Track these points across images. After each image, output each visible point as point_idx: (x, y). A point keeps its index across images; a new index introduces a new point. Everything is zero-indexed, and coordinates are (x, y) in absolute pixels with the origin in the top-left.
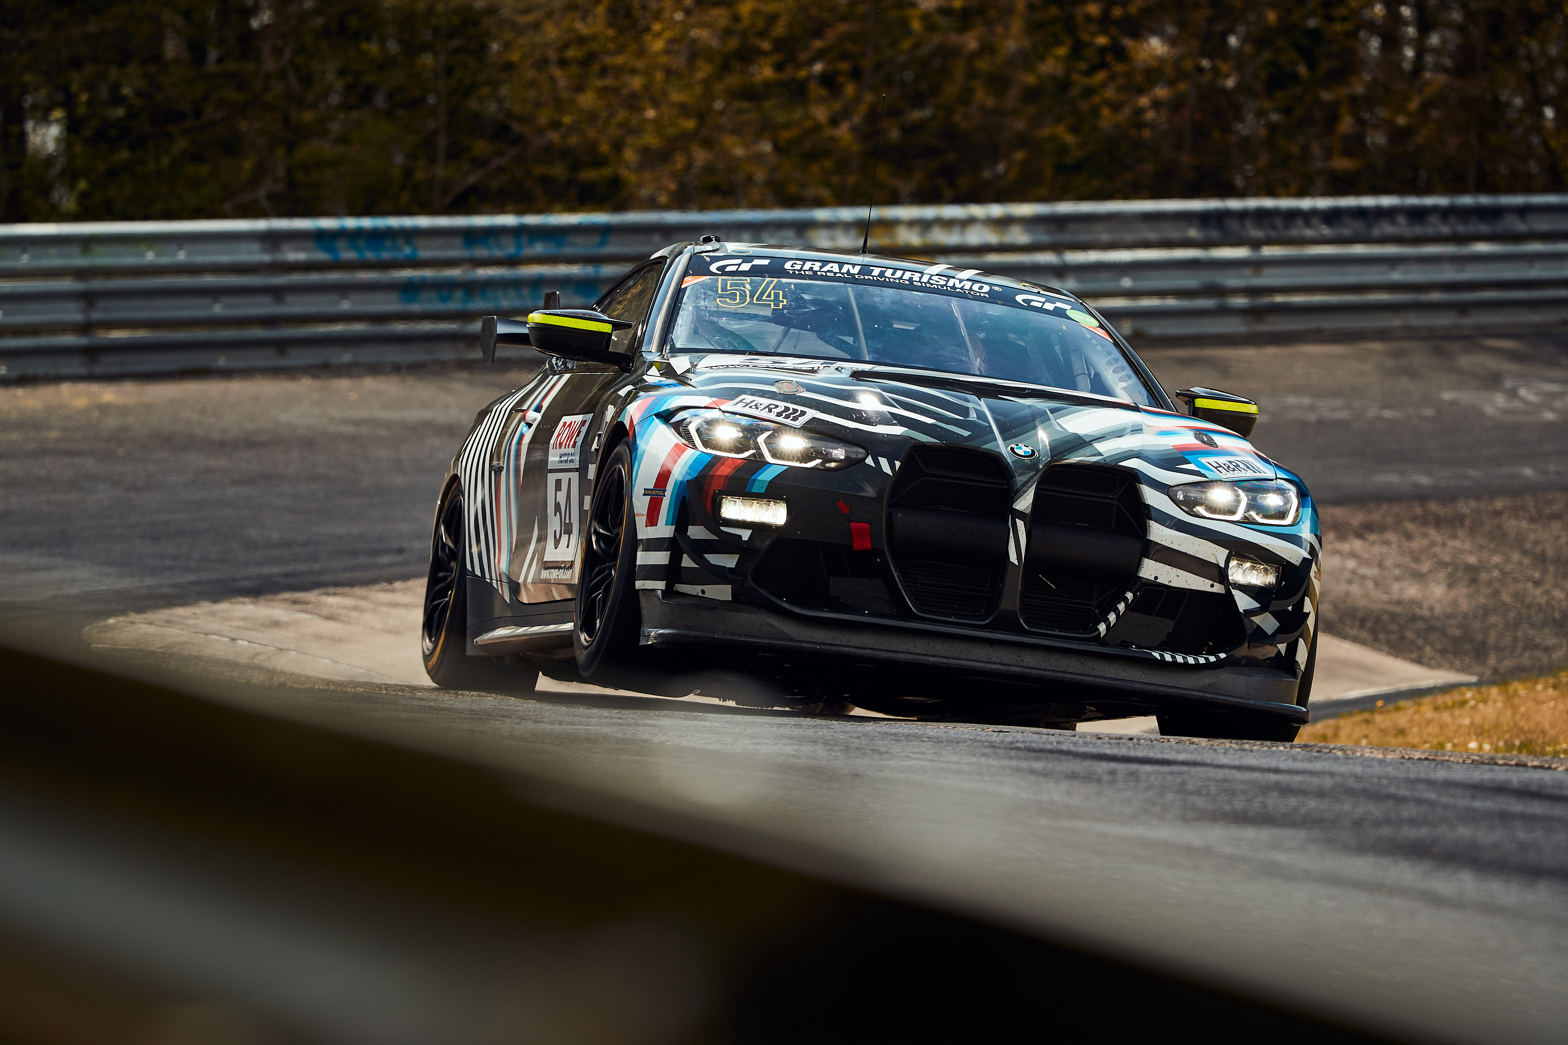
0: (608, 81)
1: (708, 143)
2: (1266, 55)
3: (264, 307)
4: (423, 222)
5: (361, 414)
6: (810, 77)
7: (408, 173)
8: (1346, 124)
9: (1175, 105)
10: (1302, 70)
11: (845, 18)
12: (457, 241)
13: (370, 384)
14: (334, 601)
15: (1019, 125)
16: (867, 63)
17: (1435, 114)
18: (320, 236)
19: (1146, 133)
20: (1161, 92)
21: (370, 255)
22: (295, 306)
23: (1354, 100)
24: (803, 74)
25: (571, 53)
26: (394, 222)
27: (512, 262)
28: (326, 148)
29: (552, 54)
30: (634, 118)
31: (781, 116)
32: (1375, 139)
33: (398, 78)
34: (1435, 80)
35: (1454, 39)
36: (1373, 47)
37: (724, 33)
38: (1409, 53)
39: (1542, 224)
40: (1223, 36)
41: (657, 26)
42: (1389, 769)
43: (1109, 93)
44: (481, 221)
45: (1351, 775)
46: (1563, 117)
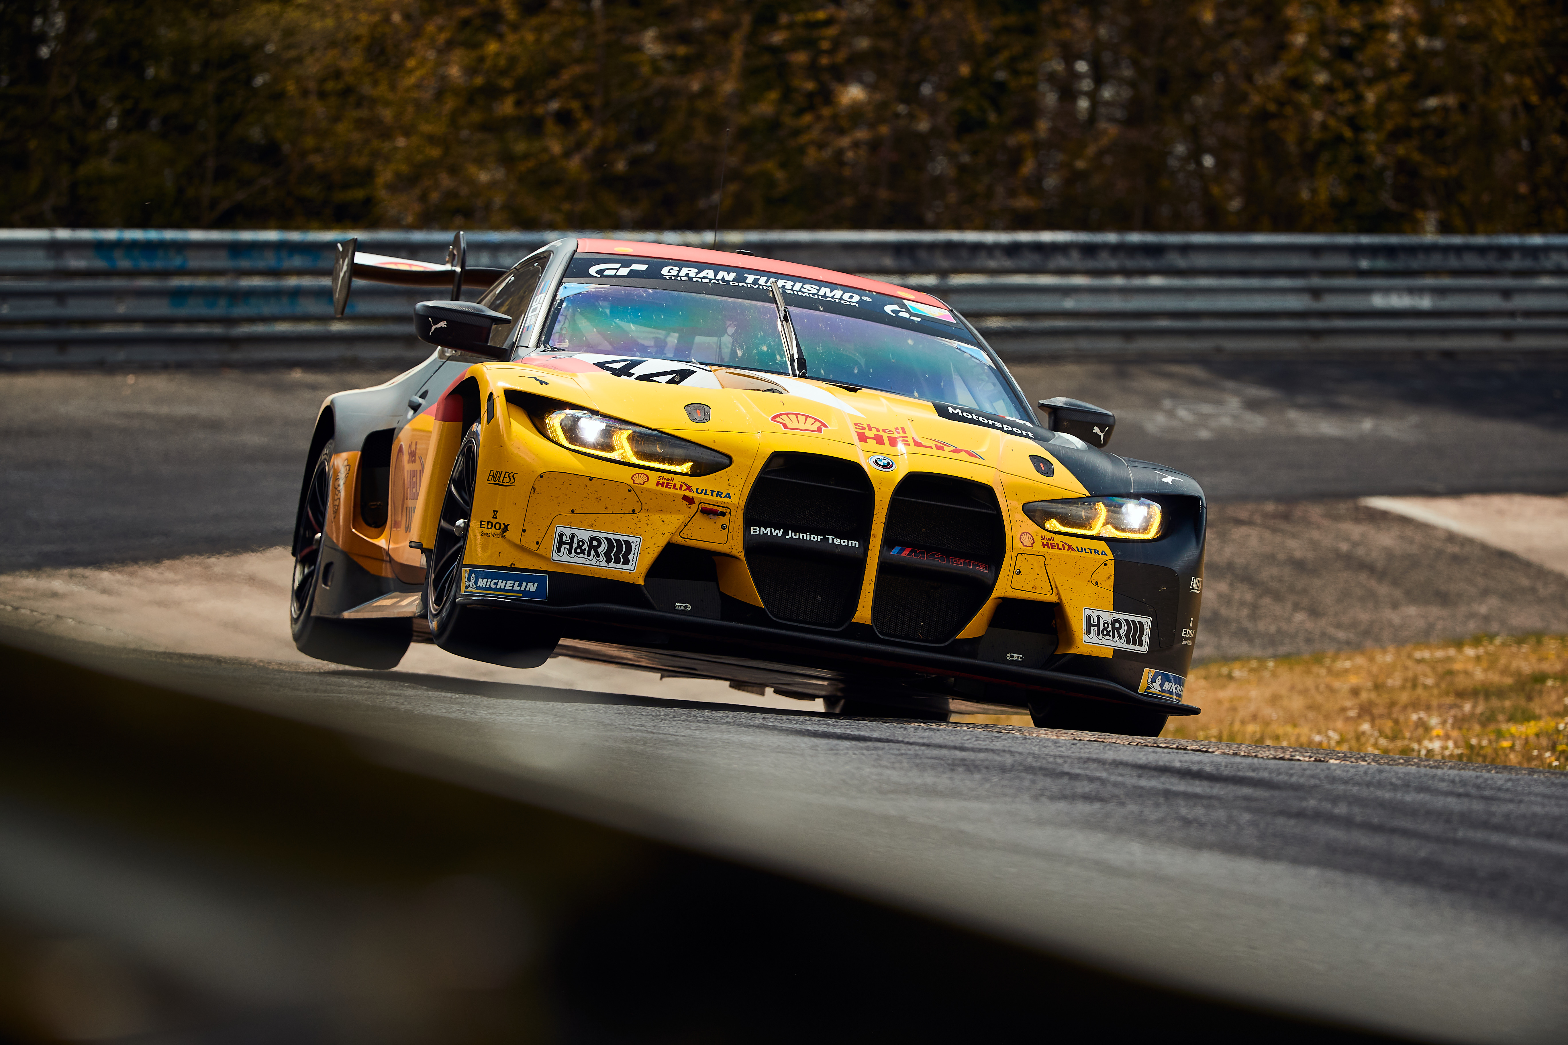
0: (364, 113)
1: (453, 171)
2: (957, 103)
3: (47, 308)
4: (195, 235)
5: (135, 407)
6: (547, 114)
7: (180, 192)
8: (1028, 168)
9: (874, 146)
10: (992, 117)
11: (579, 61)
12: (223, 254)
14: (105, 576)
15: (733, 161)
16: (597, 102)
17: (1108, 160)
18: (100, 246)
19: (847, 172)
20: (862, 134)
21: (144, 264)
22: (75, 308)
23: (1037, 146)
24: (540, 110)
25: (330, 86)
26: (170, 235)
27: (276, 273)
28: (106, 166)
29: (312, 85)
30: (386, 146)
31: (520, 147)
32: (1051, 182)
33: (174, 103)
34: (1110, 130)
35: (1126, 93)
36: (1050, 99)
37: (471, 71)
38: (1083, 104)
39: (1201, 261)
40: (918, 84)
41: (411, 63)
42: (1063, 749)
43: (815, 133)
44: (247, 236)
45: (1029, 754)
46: (1222, 165)
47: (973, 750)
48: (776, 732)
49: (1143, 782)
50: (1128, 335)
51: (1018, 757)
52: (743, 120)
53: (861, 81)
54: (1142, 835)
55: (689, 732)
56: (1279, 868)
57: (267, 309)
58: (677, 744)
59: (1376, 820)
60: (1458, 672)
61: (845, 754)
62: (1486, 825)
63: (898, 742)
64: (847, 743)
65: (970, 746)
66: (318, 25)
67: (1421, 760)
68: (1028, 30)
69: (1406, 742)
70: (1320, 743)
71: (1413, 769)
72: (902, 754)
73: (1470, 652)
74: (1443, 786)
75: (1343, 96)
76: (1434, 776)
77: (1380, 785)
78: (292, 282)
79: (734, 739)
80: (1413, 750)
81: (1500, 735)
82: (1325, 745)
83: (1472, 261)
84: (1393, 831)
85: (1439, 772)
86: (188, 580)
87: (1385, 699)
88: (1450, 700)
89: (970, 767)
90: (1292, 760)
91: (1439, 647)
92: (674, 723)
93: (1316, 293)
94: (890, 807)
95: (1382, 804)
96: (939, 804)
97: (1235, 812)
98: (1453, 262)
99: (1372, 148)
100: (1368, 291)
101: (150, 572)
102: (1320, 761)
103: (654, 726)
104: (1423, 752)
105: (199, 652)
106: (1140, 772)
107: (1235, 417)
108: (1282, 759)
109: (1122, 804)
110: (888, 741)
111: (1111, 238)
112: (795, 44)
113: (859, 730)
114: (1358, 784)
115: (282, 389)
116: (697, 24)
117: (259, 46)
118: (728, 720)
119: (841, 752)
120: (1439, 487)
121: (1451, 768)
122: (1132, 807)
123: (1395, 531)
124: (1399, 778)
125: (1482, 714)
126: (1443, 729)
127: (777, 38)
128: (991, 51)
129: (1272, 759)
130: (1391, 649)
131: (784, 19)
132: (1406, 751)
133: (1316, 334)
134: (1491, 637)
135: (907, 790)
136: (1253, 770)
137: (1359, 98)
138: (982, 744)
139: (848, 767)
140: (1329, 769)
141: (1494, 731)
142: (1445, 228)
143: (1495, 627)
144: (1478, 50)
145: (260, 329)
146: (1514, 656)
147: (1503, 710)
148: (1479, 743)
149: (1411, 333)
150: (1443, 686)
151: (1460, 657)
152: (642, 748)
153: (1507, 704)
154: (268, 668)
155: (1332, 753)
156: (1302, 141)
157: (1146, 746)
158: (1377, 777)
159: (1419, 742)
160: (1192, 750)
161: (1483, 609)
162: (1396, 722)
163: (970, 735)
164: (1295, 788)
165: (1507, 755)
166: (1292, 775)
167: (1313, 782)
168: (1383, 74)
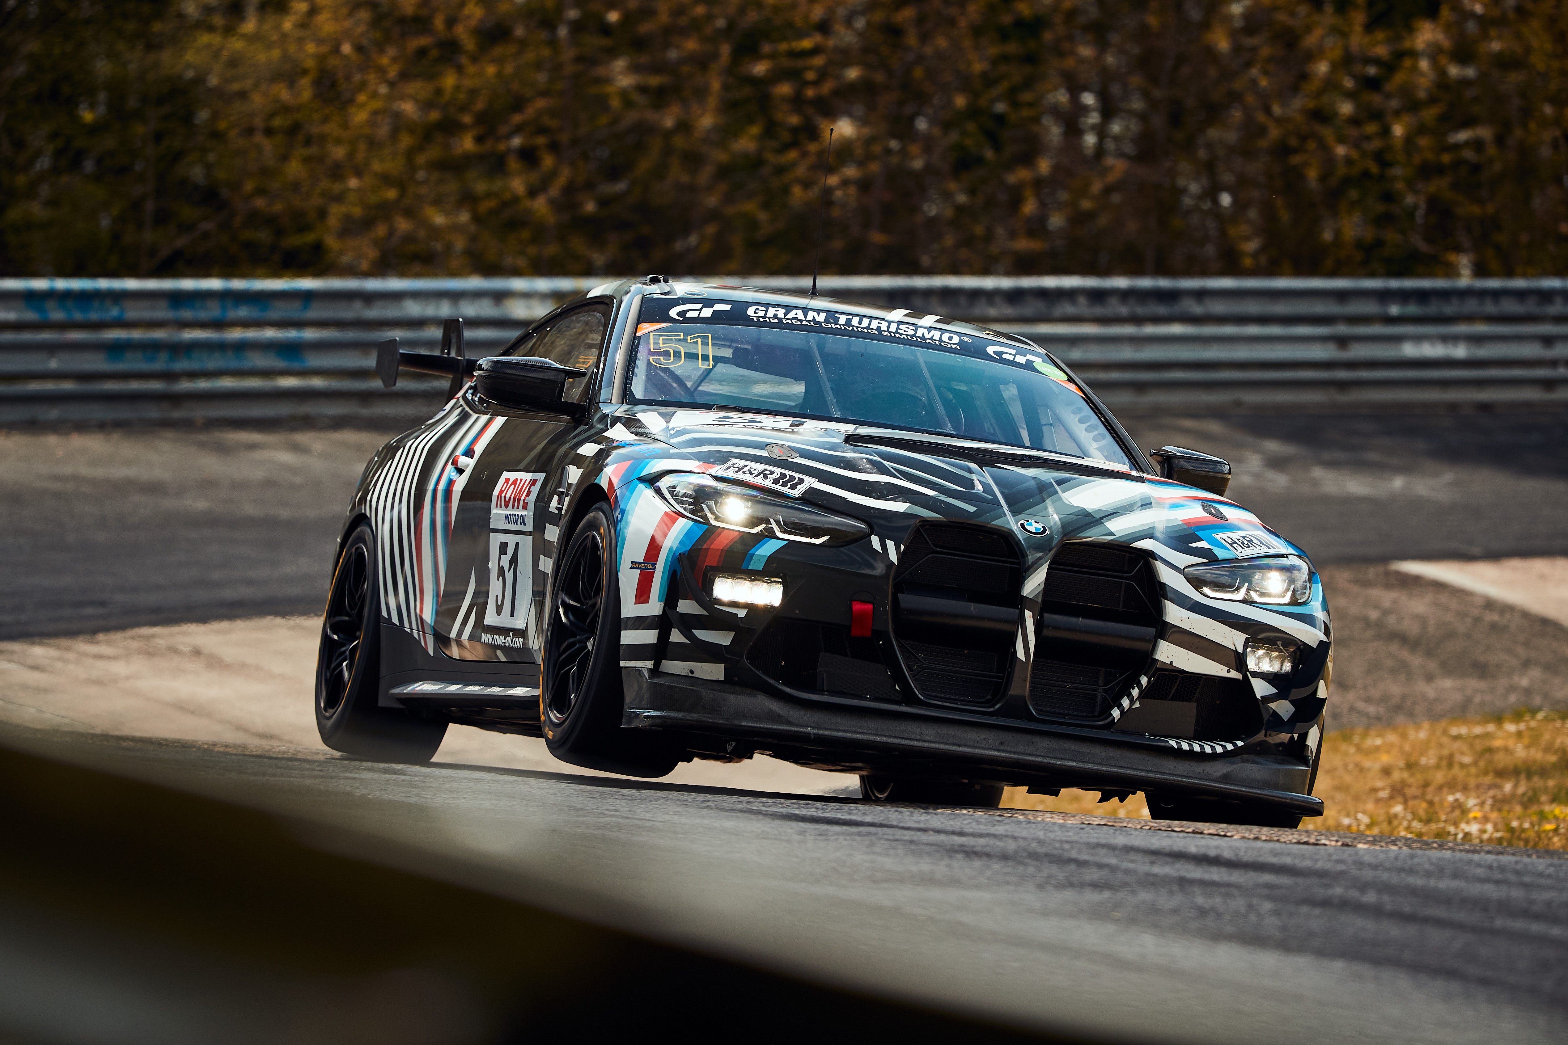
0: (313, 150)
1: (409, 213)
2: (954, 137)
4: (132, 284)
5: (69, 470)
6: (509, 150)
7: (116, 237)
8: (1029, 207)
9: (865, 185)
10: (989, 154)
11: (544, 93)
12: (163, 303)
13: (78, 441)
14: (38, 652)
15: (712, 201)
16: (564, 138)
17: (1116, 198)
18: (30, 296)
19: (836, 212)
20: (851, 172)
21: (78, 316)
23: (1039, 183)
24: (502, 147)
25: (277, 122)
26: (103, 284)
27: (219, 325)
28: (36, 210)
29: (258, 122)
30: (337, 187)
31: (480, 187)
32: (1056, 221)
33: (109, 142)
34: (1117, 166)
35: (1135, 126)
36: (1054, 132)
37: (426, 105)
38: (1090, 140)
39: (1218, 307)
40: (911, 119)
41: (362, 98)
42: (1070, 834)
43: (801, 171)
44: (188, 284)
45: (1034, 839)
46: (1239, 205)
47: (973, 835)
48: (760, 817)
49: (1157, 870)
50: (1140, 387)
51: (1021, 843)
52: (721, 157)
53: (850, 115)
54: (1155, 926)
55: (668, 817)
56: (1303, 960)
57: (213, 362)
58: (654, 830)
59: (1407, 909)
60: (1497, 750)
61: (836, 840)
62: (1526, 913)
63: (892, 826)
64: (837, 828)
65: (971, 830)
66: (262, 57)
67: (1456, 845)
68: (1030, 59)
69: (1441, 825)
70: (1349, 827)
71: (1447, 854)
72: (896, 840)
73: (1511, 727)
74: (1479, 871)
75: (1371, 128)
76: (1470, 862)
77: (1411, 871)
78: (236, 334)
79: (715, 825)
80: (1449, 833)
81: (1543, 817)
82: (1354, 828)
83: (1510, 307)
84: (1426, 920)
85: (1476, 857)
86: (127, 656)
87: (1419, 778)
88: (1488, 779)
89: (971, 853)
90: (1316, 844)
91: (1478, 723)
92: (651, 807)
93: (1342, 341)
94: (882, 896)
95: (1413, 892)
96: (937, 893)
97: (1255, 901)
98: (1490, 308)
99: (1400, 186)
100: (1398, 339)
101: (83, 646)
102: (1347, 845)
103: (629, 811)
104: (1460, 836)
105: (138, 734)
106: (1153, 858)
107: (1256, 476)
108: (1306, 843)
109: (1133, 892)
110: (882, 826)
111: (1121, 282)
112: (777, 76)
113: (850, 814)
114: (1389, 870)
115: (222, 449)
116: (673, 55)
117: (199, 80)
118: (709, 804)
119: (832, 838)
120: (1476, 550)
121: (1489, 852)
122: (1145, 896)
123: (1429, 597)
124: (1432, 864)
125: (1524, 794)
126: (1480, 811)
127: (760, 68)
128: (989, 80)
129: (1295, 843)
130: (1426, 725)
131: (766, 48)
132: (1441, 834)
133: (1343, 385)
134: (1533, 712)
135: (900, 879)
136: (1275, 855)
137: (1386, 131)
138: (983, 829)
139: (838, 854)
140: (1356, 854)
141: (1535, 814)
142: (1480, 271)
143: (1537, 700)
144: (1515, 78)
145: (203, 384)
146: (1558, 731)
147: (1546, 790)
148: (1521, 825)
149: (1445, 384)
150: (1482, 764)
151: (1500, 733)
152: (617, 835)
153: (1551, 783)
154: (212, 751)
155: (1360, 836)
156: (1323, 178)
157: (1160, 830)
158: (1409, 862)
159: (1456, 824)
160: (1210, 834)
161: (1525, 682)
162: (1431, 803)
163: (970, 819)
164: (1321, 874)
165: (1550, 839)
166: (1317, 861)
167: (1340, 867)
168: (1412, 105)
